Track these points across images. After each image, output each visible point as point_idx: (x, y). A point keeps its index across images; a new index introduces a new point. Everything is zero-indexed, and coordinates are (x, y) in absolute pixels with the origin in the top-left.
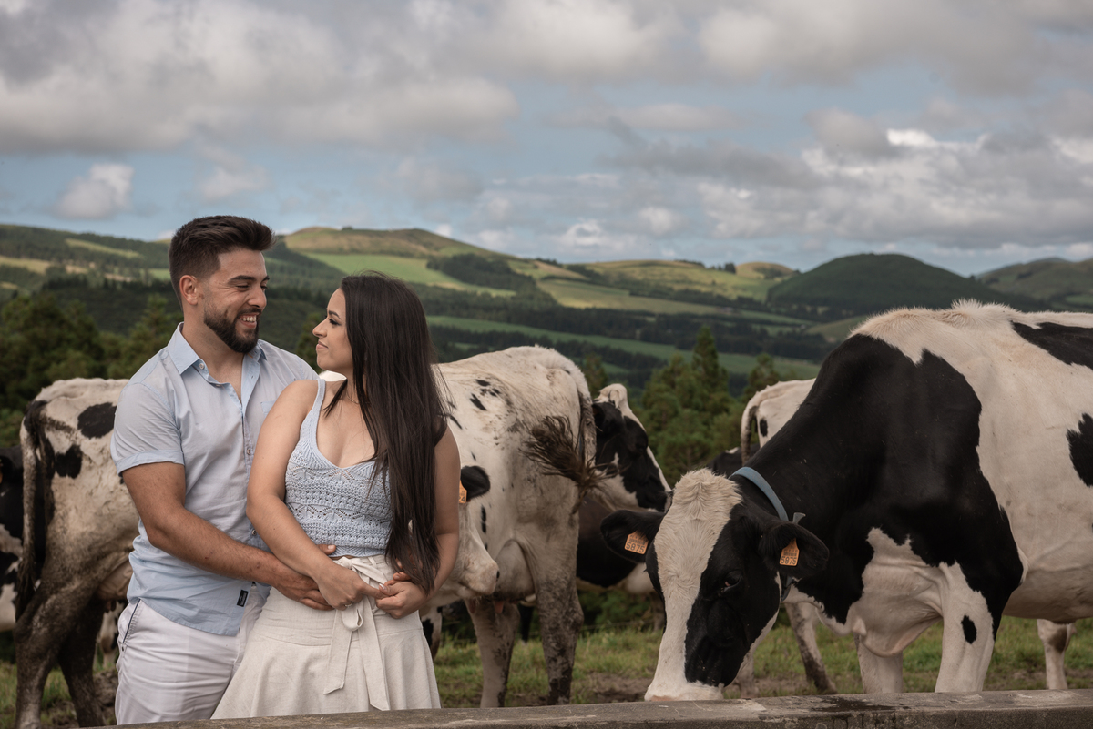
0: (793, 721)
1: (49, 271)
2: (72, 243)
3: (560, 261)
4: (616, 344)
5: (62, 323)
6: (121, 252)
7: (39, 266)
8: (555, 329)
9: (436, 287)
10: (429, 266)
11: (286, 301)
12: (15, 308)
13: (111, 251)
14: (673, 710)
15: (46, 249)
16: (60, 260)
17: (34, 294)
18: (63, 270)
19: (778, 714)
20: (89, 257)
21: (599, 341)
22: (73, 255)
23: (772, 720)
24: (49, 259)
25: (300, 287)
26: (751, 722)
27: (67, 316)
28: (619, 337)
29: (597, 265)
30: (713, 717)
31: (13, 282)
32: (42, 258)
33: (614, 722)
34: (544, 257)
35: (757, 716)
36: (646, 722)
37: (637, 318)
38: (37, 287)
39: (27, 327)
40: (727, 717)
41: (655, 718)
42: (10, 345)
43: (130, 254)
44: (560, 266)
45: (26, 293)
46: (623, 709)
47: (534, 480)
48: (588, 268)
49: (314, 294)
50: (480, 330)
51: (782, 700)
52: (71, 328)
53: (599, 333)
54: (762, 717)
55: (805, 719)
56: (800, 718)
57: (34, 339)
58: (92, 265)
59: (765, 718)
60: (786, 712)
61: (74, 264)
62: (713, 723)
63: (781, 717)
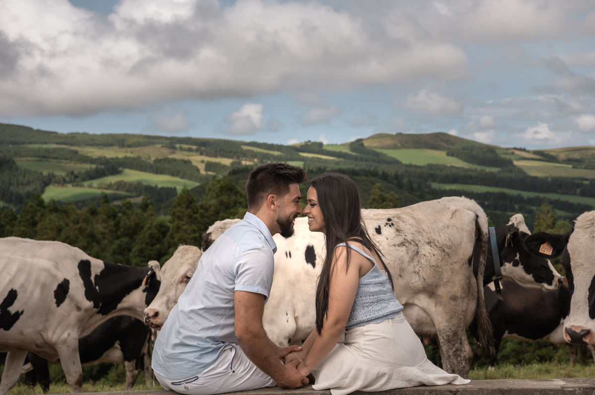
0: (580, 390)
1: (232, 164)
2: (245, 148)
3: (528, 149)
4: (564, 198)
5: (236, 193)
6: (271, 152)
7: (227, 162)
8: (525, 190)
9: (452, 167)
10: (448, 154)
11: (364, 178)
12: (213, 185)
13: (266, 152)
14: (515, 384)
15: (231, 152)
16: (238, 157)
17: (224, 177)
18: (240, 163)
19: (572, 386)
20: (254, 155)
21: (553, 196)
22: (245, 154)
23: (568, 389)
24: (232, 158)
25: (372, 169)
26: (557, 390)
27: (239, 189)
28: (566, 194)
29: (551, 151)
30: (536, 387)
31: (213, 171)
32: (229, 157)
33: (481, 389)
34: (518, 147)
35: (560, 387)
36: (499, 389)
37: (577, 181)
38: (226, 173)
39: (217, 196)
40: (544, 387)
41: (504, 387)
42: (210, 206)
43: (276, 153)
44: (528, 152)
45: (220, 177)
46: (488, 383)
47: (418, 273)
48: (545, 153)
49: (380, 173)
50: (480, 192)
51: (577, 380)
52: (241, 195)
53: (553, 191)
54: (563, 388)
55: (587, 389)
56: (584, 388)
57: (221, 203)
58: (256, 160)
59: (564, 388)
60: (576, 385)
61: (246, 160)
62: (536, 390)
63: (573, 388)
